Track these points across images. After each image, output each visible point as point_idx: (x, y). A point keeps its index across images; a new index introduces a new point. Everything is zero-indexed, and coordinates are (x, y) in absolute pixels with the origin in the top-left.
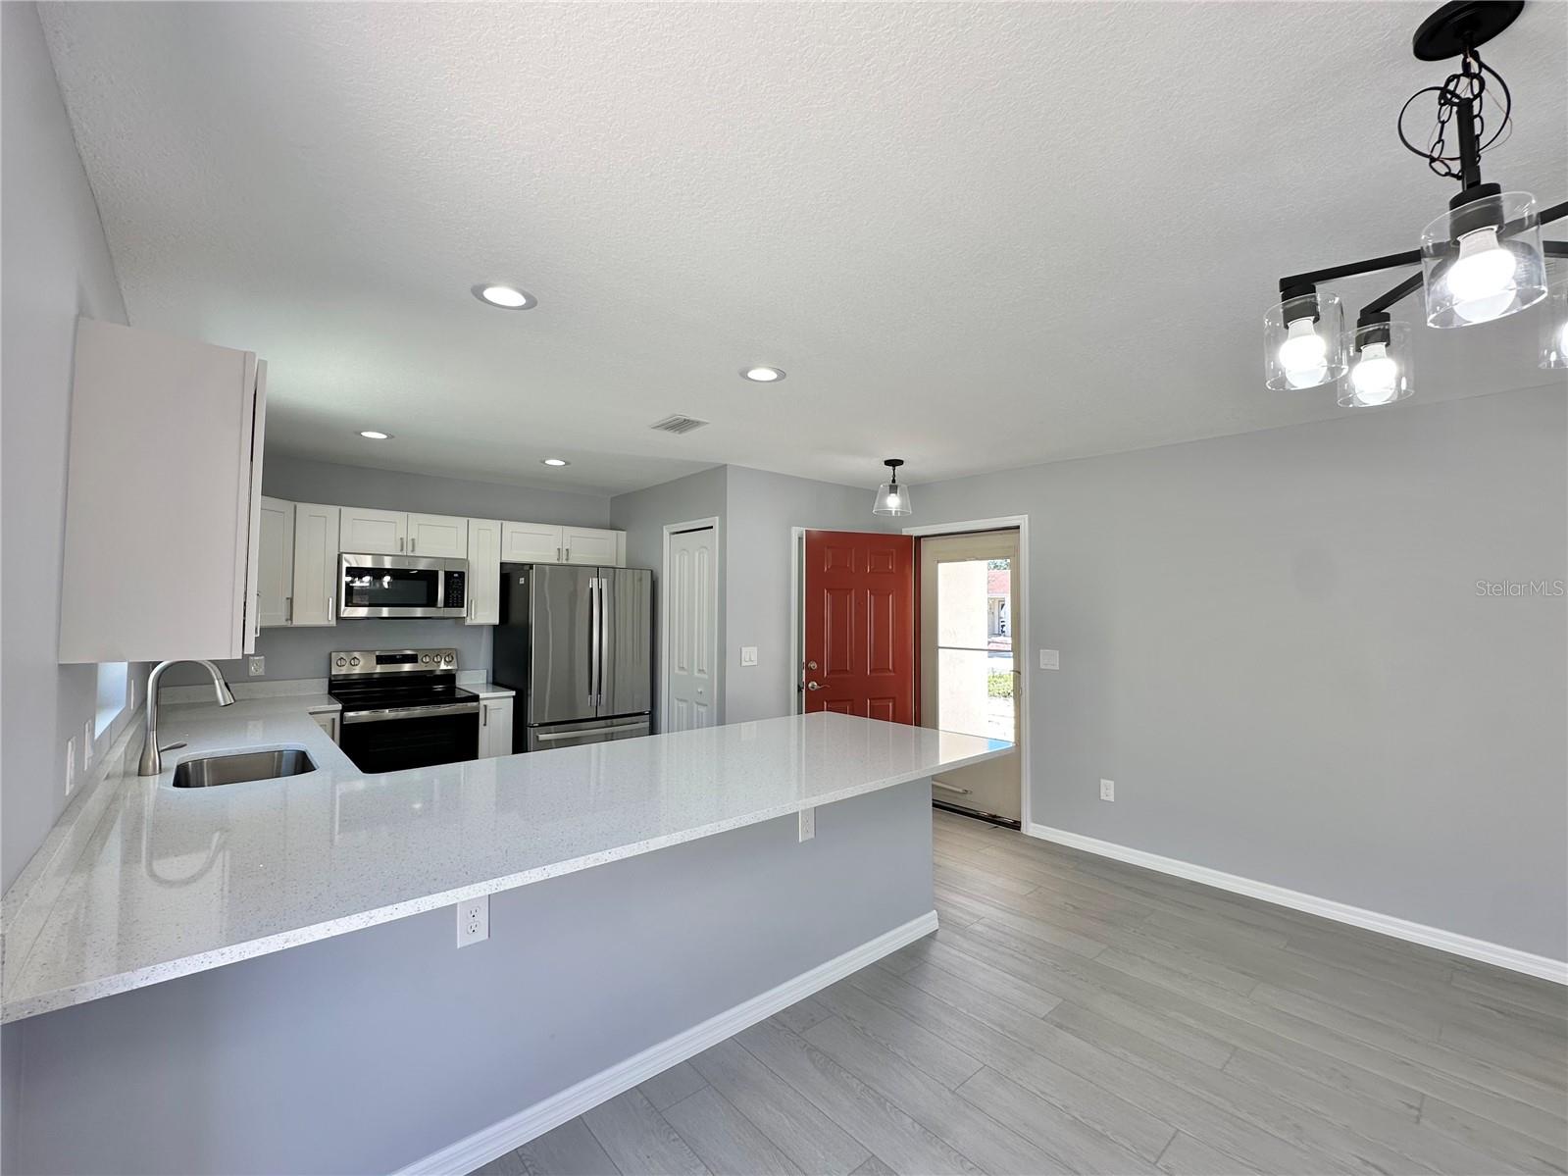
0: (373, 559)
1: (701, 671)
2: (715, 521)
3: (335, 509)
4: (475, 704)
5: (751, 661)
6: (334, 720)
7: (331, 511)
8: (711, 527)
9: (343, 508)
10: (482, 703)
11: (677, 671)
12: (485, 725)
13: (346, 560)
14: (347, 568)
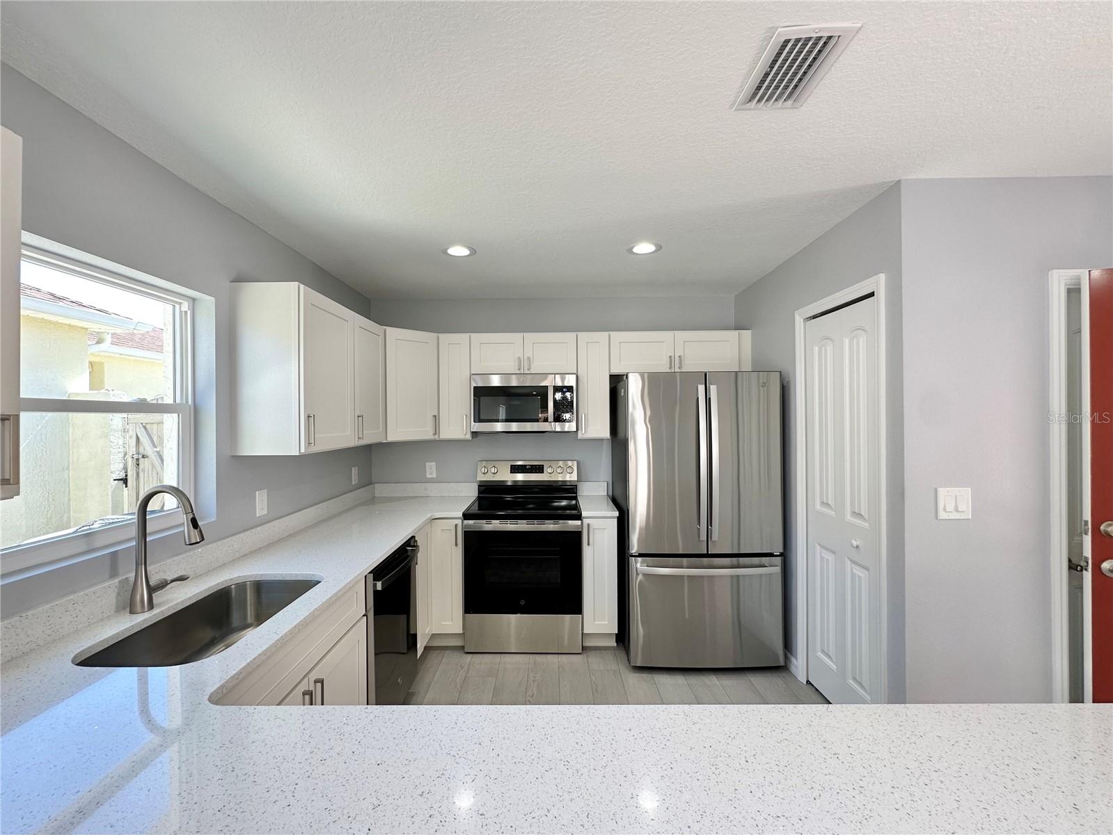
0: (501, 377)
1: (858, 515)
2: (879, 283)
3: (466, 336)
4: (579, 522)
5: (957, 510)
6: (456, 526)
7: (463, 338)
8: (872, 295)
9: (472, 334)
10: (586, 521)
11: (818, 506)
12: (588, 545)
13: (474, 380)
14: (474, 387)
